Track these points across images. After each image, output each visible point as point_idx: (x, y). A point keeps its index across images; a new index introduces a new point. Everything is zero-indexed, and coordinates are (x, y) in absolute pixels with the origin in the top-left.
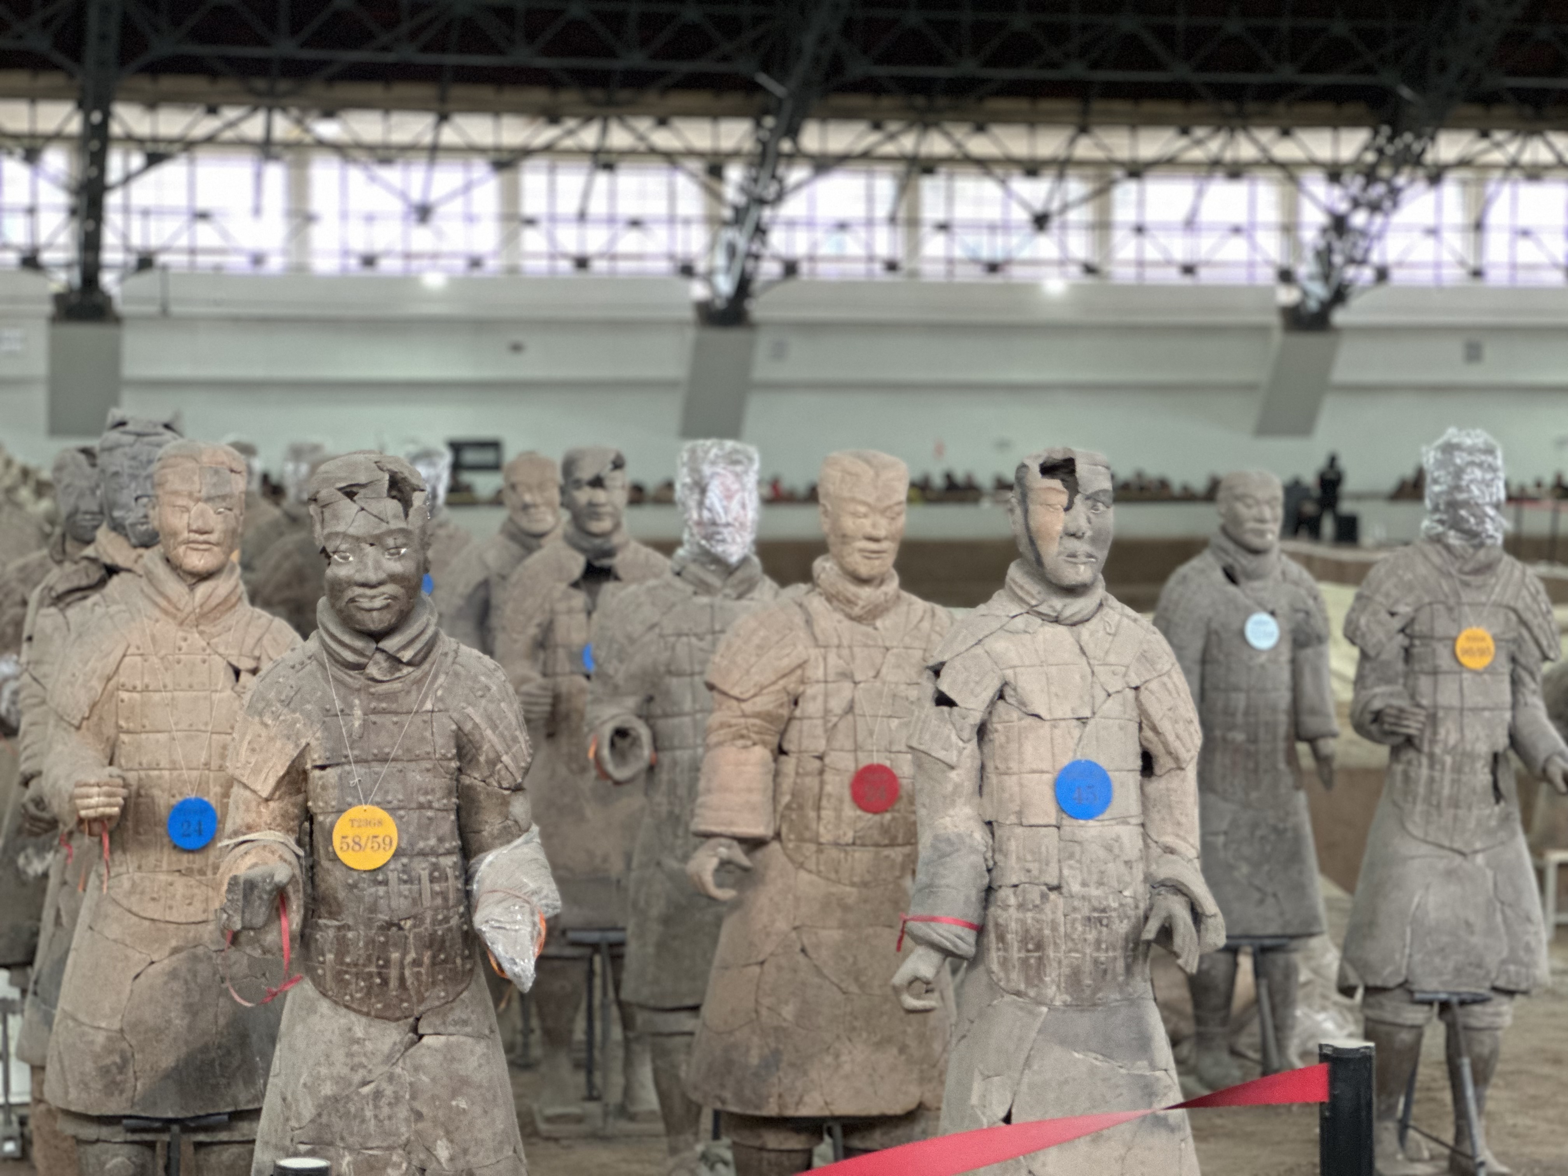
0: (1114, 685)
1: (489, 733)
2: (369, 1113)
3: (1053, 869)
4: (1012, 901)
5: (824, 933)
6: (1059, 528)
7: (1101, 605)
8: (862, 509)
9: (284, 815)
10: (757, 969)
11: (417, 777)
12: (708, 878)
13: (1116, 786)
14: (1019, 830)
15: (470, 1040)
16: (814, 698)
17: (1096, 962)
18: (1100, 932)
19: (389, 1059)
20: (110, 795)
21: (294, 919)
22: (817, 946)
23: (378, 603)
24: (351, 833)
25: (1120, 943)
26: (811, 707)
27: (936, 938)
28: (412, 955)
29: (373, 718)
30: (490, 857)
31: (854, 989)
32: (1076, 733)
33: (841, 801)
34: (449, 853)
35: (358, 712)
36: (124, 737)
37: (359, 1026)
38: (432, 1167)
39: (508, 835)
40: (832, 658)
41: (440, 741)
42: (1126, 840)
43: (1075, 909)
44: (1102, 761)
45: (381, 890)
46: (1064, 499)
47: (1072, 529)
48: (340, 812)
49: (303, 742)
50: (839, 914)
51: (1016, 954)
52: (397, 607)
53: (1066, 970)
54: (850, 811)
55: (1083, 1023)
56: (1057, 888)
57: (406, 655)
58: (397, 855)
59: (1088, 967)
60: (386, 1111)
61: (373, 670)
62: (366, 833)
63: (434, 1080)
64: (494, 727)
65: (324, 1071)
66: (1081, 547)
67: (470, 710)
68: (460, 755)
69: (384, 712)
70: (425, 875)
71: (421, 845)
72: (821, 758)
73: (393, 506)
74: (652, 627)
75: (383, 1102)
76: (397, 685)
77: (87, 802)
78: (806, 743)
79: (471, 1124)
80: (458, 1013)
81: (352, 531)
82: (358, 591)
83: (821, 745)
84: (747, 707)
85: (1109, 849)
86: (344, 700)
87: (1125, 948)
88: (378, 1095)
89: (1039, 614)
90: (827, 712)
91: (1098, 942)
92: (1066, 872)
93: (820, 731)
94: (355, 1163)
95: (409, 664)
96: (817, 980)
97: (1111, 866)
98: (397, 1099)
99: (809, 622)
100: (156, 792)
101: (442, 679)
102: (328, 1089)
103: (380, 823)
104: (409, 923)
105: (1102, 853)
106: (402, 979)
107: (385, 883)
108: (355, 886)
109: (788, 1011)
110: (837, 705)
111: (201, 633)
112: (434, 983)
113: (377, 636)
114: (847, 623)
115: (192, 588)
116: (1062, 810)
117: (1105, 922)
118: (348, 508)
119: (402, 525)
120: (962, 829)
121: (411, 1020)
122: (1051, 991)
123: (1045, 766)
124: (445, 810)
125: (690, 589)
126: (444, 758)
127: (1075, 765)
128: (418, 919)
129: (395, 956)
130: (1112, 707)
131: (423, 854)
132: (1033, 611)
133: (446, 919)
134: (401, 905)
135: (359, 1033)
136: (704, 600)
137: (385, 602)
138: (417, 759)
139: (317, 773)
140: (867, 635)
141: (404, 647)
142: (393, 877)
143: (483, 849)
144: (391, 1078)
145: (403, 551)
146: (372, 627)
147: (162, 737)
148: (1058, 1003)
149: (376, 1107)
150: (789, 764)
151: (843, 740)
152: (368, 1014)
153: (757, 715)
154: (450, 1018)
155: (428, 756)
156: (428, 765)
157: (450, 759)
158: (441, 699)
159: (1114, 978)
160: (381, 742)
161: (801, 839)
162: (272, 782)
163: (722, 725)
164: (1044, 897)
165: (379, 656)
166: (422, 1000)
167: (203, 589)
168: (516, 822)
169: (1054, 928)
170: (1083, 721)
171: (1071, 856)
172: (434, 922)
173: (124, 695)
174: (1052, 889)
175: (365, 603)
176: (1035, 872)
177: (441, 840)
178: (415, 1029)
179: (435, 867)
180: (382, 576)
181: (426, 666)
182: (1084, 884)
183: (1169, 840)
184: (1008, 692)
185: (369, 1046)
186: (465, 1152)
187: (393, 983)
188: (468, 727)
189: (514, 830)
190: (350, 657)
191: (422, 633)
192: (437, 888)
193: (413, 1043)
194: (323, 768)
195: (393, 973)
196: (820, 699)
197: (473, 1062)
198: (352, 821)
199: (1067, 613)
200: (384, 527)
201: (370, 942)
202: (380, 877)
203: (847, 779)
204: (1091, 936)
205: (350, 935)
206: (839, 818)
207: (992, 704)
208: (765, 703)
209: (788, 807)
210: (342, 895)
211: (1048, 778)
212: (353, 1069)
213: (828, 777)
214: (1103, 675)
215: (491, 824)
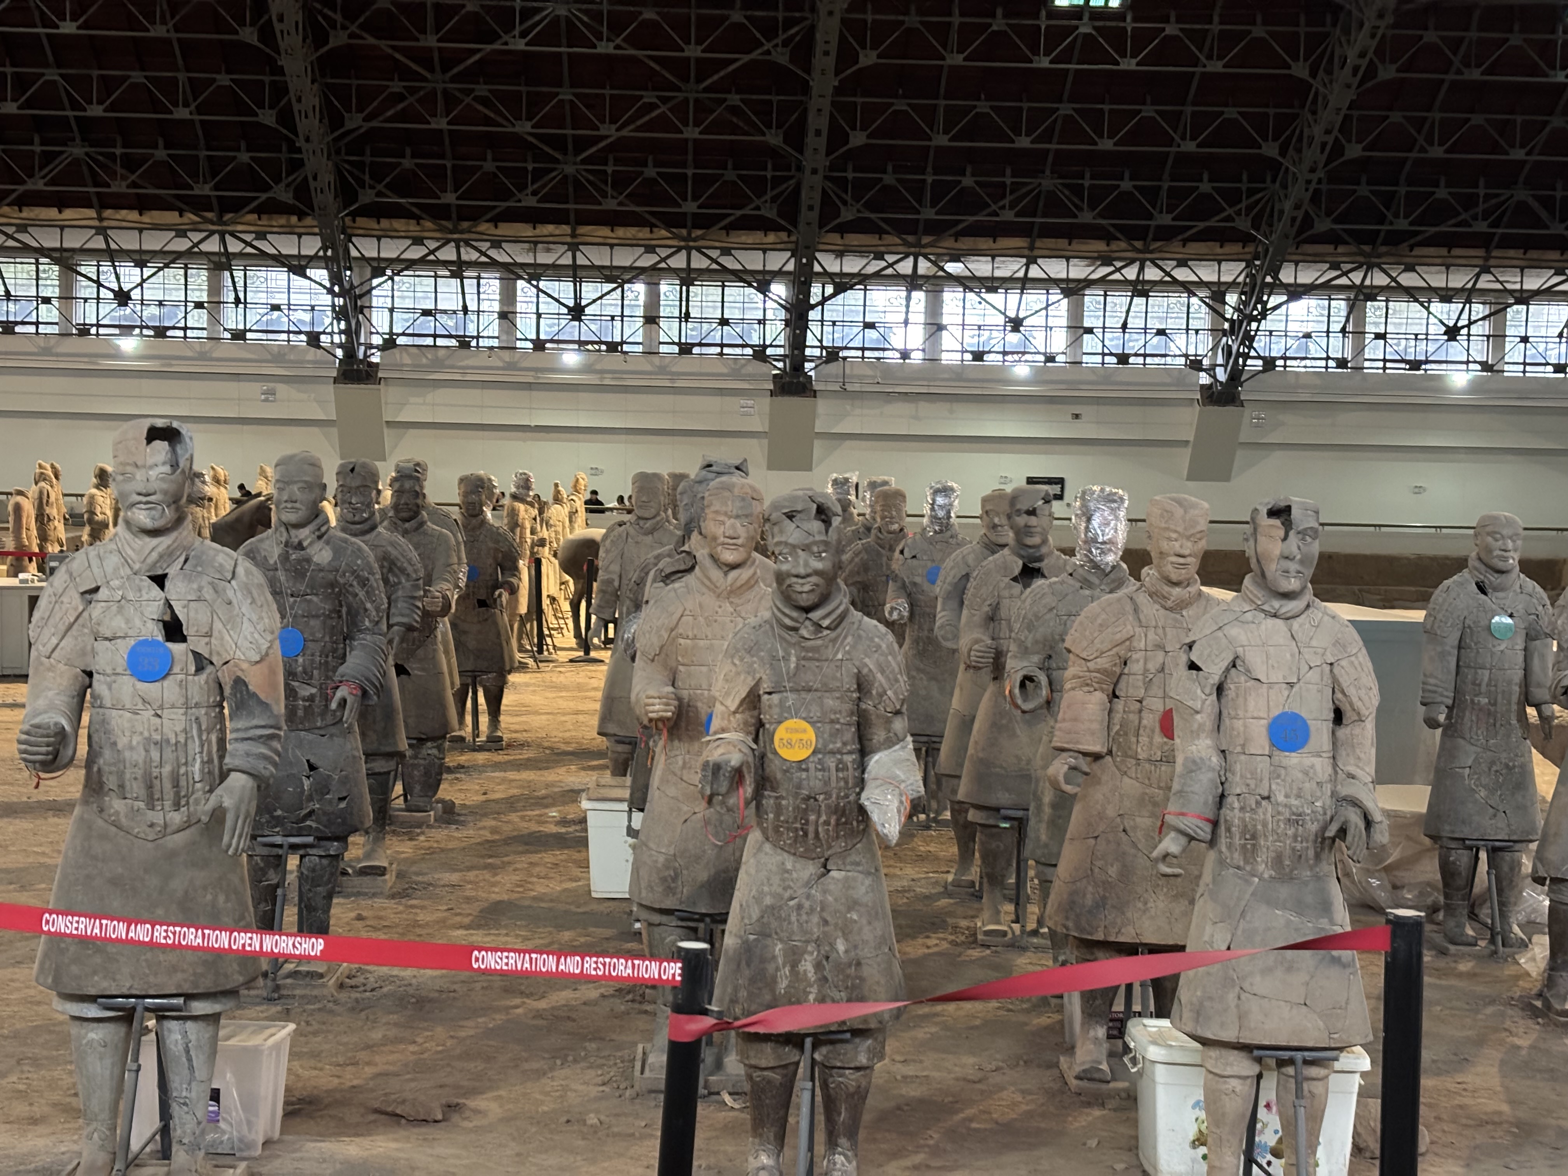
0: (1316, 661)
1: (879, 676)
2: (793, 918)
3: (1266, 783)
4: (1236, 805)
6: (1277, 552)
7: (1308, 606)
8: (1174, 535)
9: (746, 723)
10: (1092, 841)
11: (830, 702)
12: (1061, 779)
13: (1312, 729)
14: (1243, 757)
15: (861, 876)
16: (1138, 661)
17: (1293, 849)
18: (1297, 830)
19: (808, 884)
20: (667, 704)
21: (748, 789)
23: (807, 588)
24: (786, 736)
25: (1312, 838)
26: (1136, 667)
27: (1182, 827)
28: (824, 818)
29: (803, 662)
30: (876, 757)
32: (1286, 693)
34: (850, 753)
35: (793, 659)
36: (681, 668)
37: (789, 862)
38: (833, 956)
39: (889, 743)
40: (1151, 635)
41: (846, 680)
42: (1318, 767)
43: (1279, 813)
44: (1303, 714)
45: (804, 775)
46: (1282, 533)
47: (1286, 554)
48: (780, 722)
49: (758, 676)
51: (1237, 841)
52: (818, 591)
53: (1273, 855)
54: (1159, 738)
55: (1284, 891)
56: (1268, 798)
57: (826, 623)
58: (814, 752)
59: (1288, 852)
60: (804, 917)
61: (804, 632)
62: (795, 737)
63: (836, 900)
64: (883, 672)
65: (766, 889)
66: (1293, 567)
67: (867, 660)
68: (860, 688)
69: (810, 659)
70: (833, 766)
71: (831, 746)
72: (1140, 702)
73: (817, 526)
74: (1051, 610)
75: (803, 912)
76: (819, 642)
77: (651, 708)
78: (1131, 691)
79: (860, 929)
80: (854, 857)
81: (791, 541)
82: (795, 580)
83: (1141, 693)
84: (1091, 665)
85: (1306, 773)
86: (785, 650)
87: (1315, 841)
88: (800, 907)
89: (1263, 611)
90: (1146, 670)
91: (1295, 837)
93: (1140, 684)
94: (783, 949)
95: (827, 628)
97: (1307, 785)
98: (812, 910)
99: (1136, 610)
100: (699, 704)
101: (849, 639)
102: (768, 901)
103: (805, 731)
104: (821, 797)
105: (1300, 775)
106: (817, 833)
107: (807, 770)
108: (786, 771)
110: (1152, 666)
111: (731, 603)
112: (838, 837)
113: (807, 610)
114: (1162, 611)
115: (726, 574)
116: (1273, 745)
117: (1301, 823)
118: (790, 526)
119: (823, 538)
120: (1203, 754)
121: (822, 860)
122: (1261, 867)
123: (1263, 714)
124: (849, 725)
125: (1078, 585)
126: (849, 690)
127: (1283, 715)
128: (828, 795)
129: (812, 818)
130: (1313, 676)
131: (832, 753)
132: (1259, 609)
133: (847, 796)
134: (818, 785)
135: (789, 866)
136: (1087, 592)
137: (811, 588)
138: (830, 691)
139: (766, 697)
140: (1176, 620)
141: (824, 617)
142: (812, 766)
143: (874, 751)
144: (808, 897)
145: (824, 555)
146: (803, 604)
147: (704, 669)
148: (1266, 876)
149: (799, 915)
150: (1119, 705)
151: (1156, 690)
152: (794, 854)
153: (1098, 671)
154: (848, 860)
155: (837, 689)
156: (838, 695)
157: (853, 692)
158: (848, 652)
159: (1307, 860)
160: (809, 678)
161: (1126, 755)
162: (737, 702)
163: (1075, 677)
164: (1258, 803)
165: (807, 623)
166: (830, 847)
167: (734, 574)
168: (895, 734)
169: (1265, 825)
170: (1291, 685)
171: (1279, 776)
172: (838, 797)
173: (682, 641)
174: (1263, 798)
175: (798, 588)
176: (1253, 786)
177: (845, 744)
178: (825, 866)
179: (840, 761)
180: (809, 571)
181: (839, 630)
182: (1287, 796)
183: (1352, 769)
184: (1238, 662)
185: (795, 875)
186: (856, 947)
187: (811, 835)
188: (865, 671)
189: (894, 739)
190: (788, 622)
191: (837, 608)
192: (841, 775)
193: (823, 875)
194: (770, 693)
195: (811, 829)
196: (1141, 662)
197: (863, 890)
198: (787, 729)
199: (1283, 610)
200: (811, 539)
201: (797, 808)
202: (804, 766)
203: (1158, 716)
204: (1290, 832)
205: (784, 802)
206: (1151, 743)
207: (1227, 670)
208: (1103, 662)
209: (1117, 733)
210: (779, 776)
211: (1264, 722)
212: (785, 889)
213: (1144, 714)
214: (1307, 654)
215: (879, 735)
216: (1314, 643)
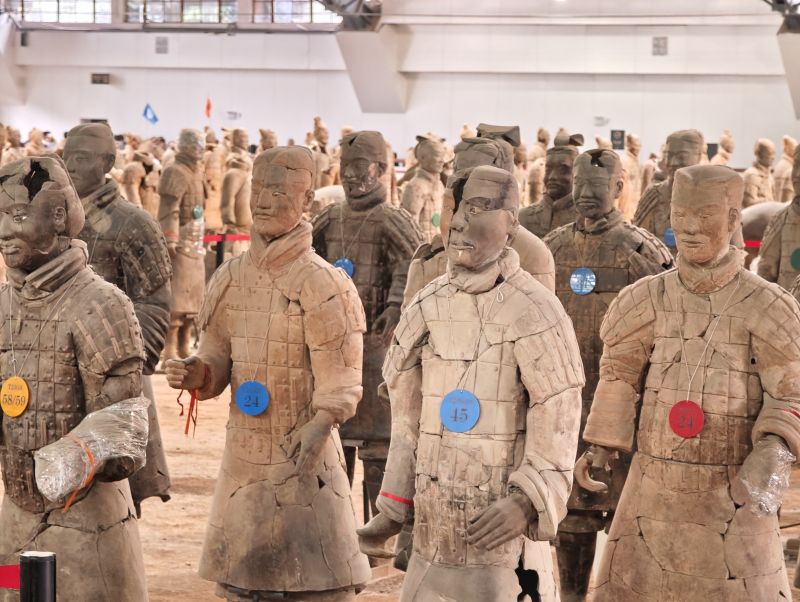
0: (496, 339)
1: (88, 338)
3: (435, 465)
5: (654, 523)
11: (45, 362)
15: (79, 532)
16: (659, 348)
18: (459, 514)
19: (31, 537)
22: (650, 532)
24: (6, 393)
26: (656, 355)
29: (25, 322)
30: (90, 416)
31: (669, 568)
32: (462, 370)
33: (663, 425)
34: (65, 411)
35: (19, 318)
37: (18, 514)
39: (101, 404)
41: (60, 340)
42: (488, 451)
43: (444, 496)
45: (20, 430)
47: (456, 225)
48: (5, 379)
50: (664, 509)
52: (23, 254)
53: (441, 538)
54: (670, 434)
56: (436, 479)
57: (38, 284)
58: (27, 409)
61: (25, 293)
62: (14, 393)
64: (93, 335)
66: (462, 238)
67: (79, 323)
68: (72, 349)
69: (32, 319)
70: (44, 423)
71: (43, 404)
72: (657, 393)
73: (21, 191)
76: (39, 303)
79: (72, 584)
80: (73, 514)
83: (658, 384)
84: (612, 351)
85: (473, 456)
86: (14, 310)
91: (458, 521)
92: (440, 468)
95: (43, 290)
96: (648, 557)
97: (472, 467)
99: (663, 292)
101: (68, 301)
103: (20, 388)
109: (627, 578)
110: (669, 355)
114: (687, 295)
116: (443, 424)
117: (462, 506)
119: (26, 202)
121: (43, 514)
122: (433, 552)
124: (63, 384)
126: (61, 351)
129: (29, 472)
130: (492, 354)
131: (44, 410)
134: (31, 440)
135: (17, 518)
137: (14, 250)
138: (45, 350)
140: (701, 305)
141: (36, 279)
142: (25, 422)
145: (24, 218)
148: (436, 560)
151: (670, 381)
152: (21, 507)
153: (619, 358)
154: (66, 516)
155: (51, 349)
156: (51, 354)
157: (66, 352)
158: (64, 314)
160: (29, 337)
161: (645, 452)
164: (428, 484)
165: (26, 284)
166: (48, 502)
168: (107, 396)
169: (432, 507)
170: (467, 363)
171: (444, 457)
174: (433, 480)
175: (6, 250)
177: (56, 402)
178: (45, 519)
179: (53, 419)
181: (57, 292)
182: (451, 478)
184: (429, 338)
185: (21, 527)
187: (30, 490)
188: (75, 334)
189: (106, 400)
192: (51, 432)
193: (43, 529)
195: (30, 483)
196: (662, 350)
197: (78, 546)
198: (10, 385)
202: (19, 422)
203: (668, 410)
206: (662, 438)
208: (622, 349)
211: (440, 400)
212: (15, 539)
213: (657, 407)
214: (488, 331)
215: (91, 395)
216: (497, 320)
